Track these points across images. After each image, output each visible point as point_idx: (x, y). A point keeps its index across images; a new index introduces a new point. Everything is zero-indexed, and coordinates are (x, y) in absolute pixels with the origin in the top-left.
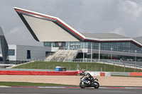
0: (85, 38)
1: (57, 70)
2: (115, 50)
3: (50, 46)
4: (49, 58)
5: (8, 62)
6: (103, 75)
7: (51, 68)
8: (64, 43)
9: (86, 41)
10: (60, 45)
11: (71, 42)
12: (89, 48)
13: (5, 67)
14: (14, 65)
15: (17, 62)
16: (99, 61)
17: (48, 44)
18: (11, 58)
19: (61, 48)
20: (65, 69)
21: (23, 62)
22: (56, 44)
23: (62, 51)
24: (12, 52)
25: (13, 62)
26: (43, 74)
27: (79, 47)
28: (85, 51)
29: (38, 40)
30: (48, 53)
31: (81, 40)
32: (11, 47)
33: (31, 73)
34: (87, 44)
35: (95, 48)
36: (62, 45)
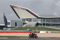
0: (39, 17)
1: (28, 31)
2: (52, 21)
3: (25, 20)
4: (25, 26)
5: (7, 27)
6: (47, 32)
7: (25, 30)
8: (31, 19)
9: (40, 18)
10: (29, 20)
11: (33, 19)
12: (41, 21)
13: (6, 30)
14: (10, 29)
15: (11, 28)
16: (46, 27)
17: (24, 20)
18: (9, 26)
19: (29, 21)
20: (31, 30)
21: (13, 27)
22: (27, 19)
23: (30, 22)
24: (9, 23)
25: (9, 28)
26: (22, 32)
27: (37, 21)
28: (40, 22)
29: (20, 18)
30: (24, 24)
31: (38, 18)
32: (8, 21)
33: (17, 32)
34: (40, 19)
35: (44, 21)
36: (30, 20)
